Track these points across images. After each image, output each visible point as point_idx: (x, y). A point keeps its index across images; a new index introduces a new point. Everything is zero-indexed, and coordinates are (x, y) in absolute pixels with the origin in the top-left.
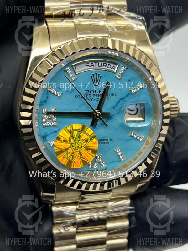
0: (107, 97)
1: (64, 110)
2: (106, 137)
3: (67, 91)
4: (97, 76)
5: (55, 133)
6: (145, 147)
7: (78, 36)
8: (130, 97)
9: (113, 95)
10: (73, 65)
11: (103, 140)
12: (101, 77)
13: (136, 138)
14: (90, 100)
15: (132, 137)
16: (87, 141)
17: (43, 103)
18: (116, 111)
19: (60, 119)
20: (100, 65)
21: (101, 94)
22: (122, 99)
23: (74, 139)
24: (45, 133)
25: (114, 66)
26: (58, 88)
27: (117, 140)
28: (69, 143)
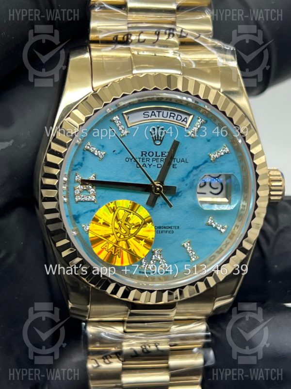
0: (173, 163)
1: (108, 179)
3: (114, 151)
5: (92, 212)
6: (228, 242)
7: (135, 72)
8: (209, 165)
9: (183, 161)
10: (124, 112)
11: (165, 228)
13: (216, 228)
14: (148, 166)
15: (209, 225)
16: (138, 226)
17: (77, 167)
18: (186, 185)
19: (102, 192)
20: (165, 115)
21: (164, 158)
22: (196, 168)
23: (119, 222)
24: (78, 211)
25: (186, 118)
26: (101, 145)
27: (186, 229)
28: (111, 227)
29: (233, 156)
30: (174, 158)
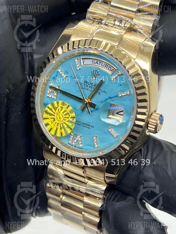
1: (65, 90)
2: (90, 123)
3: (72, 76)
4: (97, 72)
8: (117, 99)
9: (104, 92)
10: (81, 57)
11: (86, 125)
12: (99, 74)
14: (86, 89)
20: (103, 65)
21: (95, 87)
22: (110, 98)
24: (47, 102)
26: (66, 71)
27: (97, 129)
30: (101, 89)
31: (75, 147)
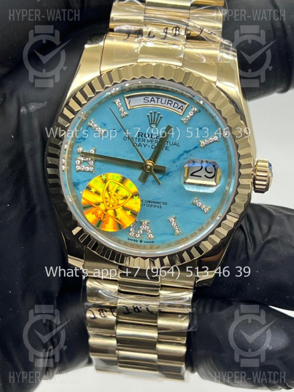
0: (166, 145)
1: (107, 154)
2: (159, 199)
4: (157, 115)
6: (209, 221)
7: (139, 60)
8: (199, 151)
9: (175, 144)
10: (125, 96)
11: (154, 202)
12: (161, 117)
13: (200, 208)
14: (143, 146)
15: (194, 204)
16: (125, 198)
17: (80, 141)
18: (177, 166)
19: (98, 164)
20: (163, 101)
22: (187, 152)
23: (110, 193)
24: (79, 179)
25: (182, 106)
26: (103, 123)
27: (173, 206)
28: (101, 196)
29: (222, 144)
30: (168, 141)
31: (141, 242)
